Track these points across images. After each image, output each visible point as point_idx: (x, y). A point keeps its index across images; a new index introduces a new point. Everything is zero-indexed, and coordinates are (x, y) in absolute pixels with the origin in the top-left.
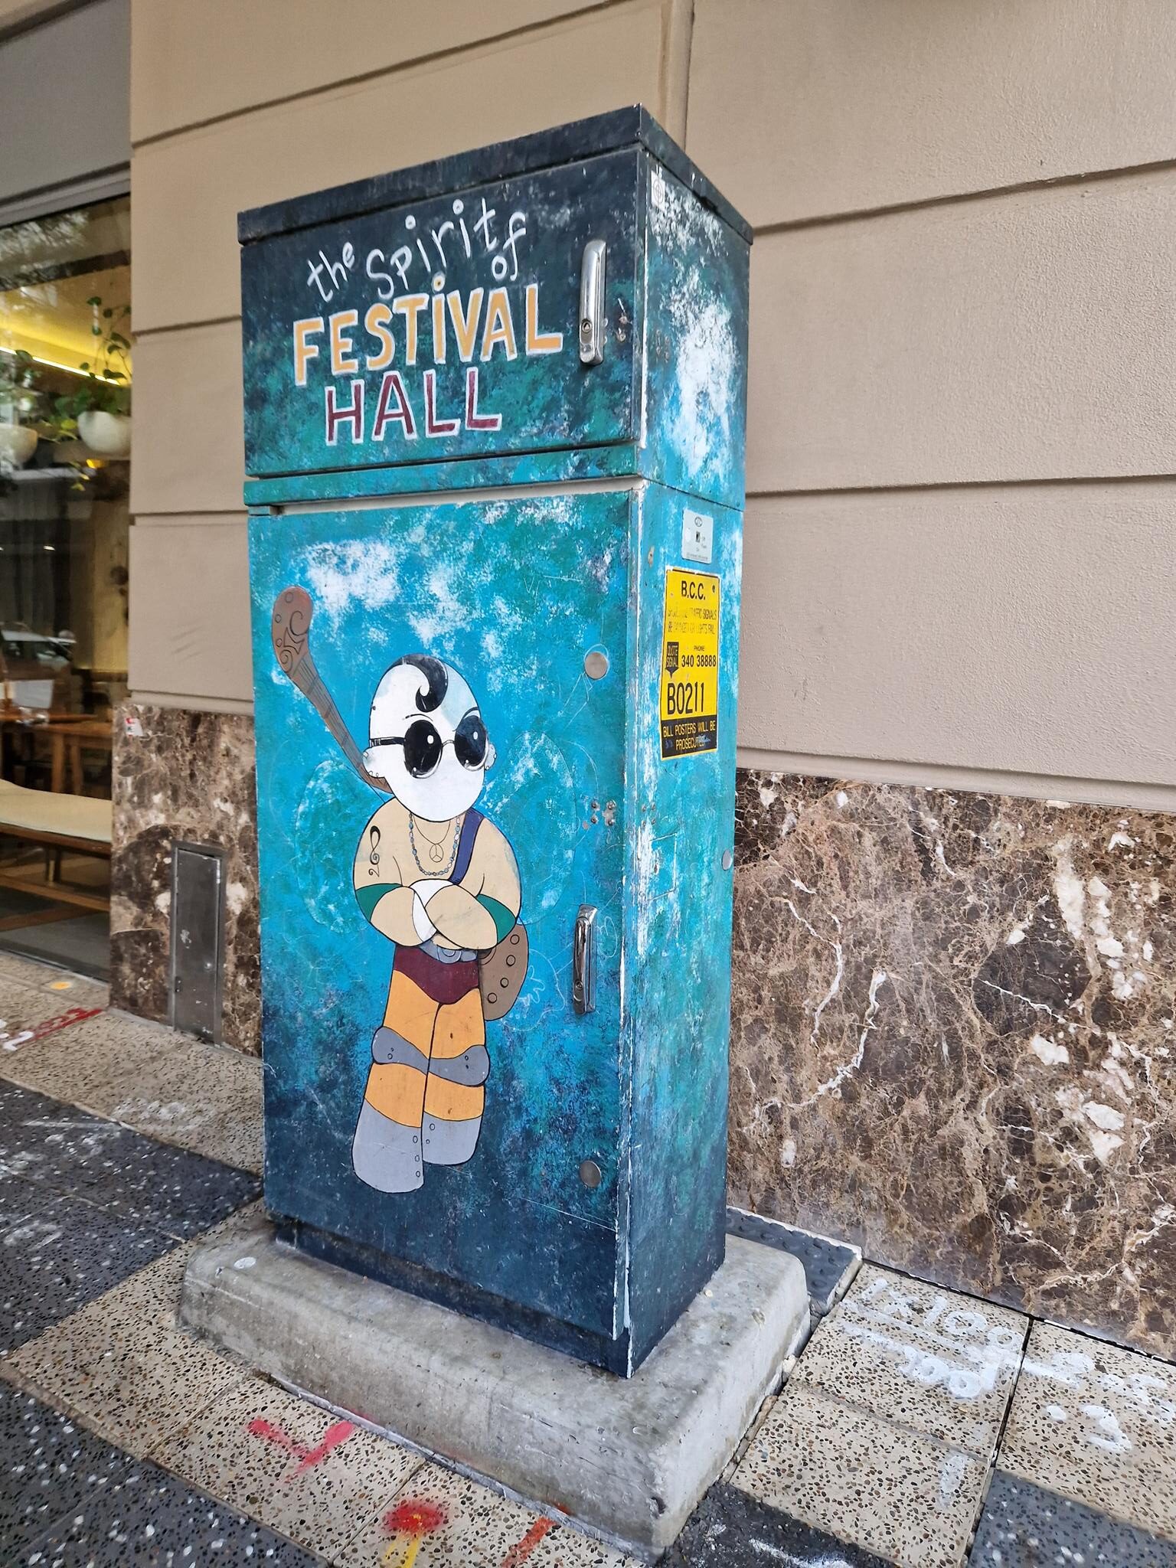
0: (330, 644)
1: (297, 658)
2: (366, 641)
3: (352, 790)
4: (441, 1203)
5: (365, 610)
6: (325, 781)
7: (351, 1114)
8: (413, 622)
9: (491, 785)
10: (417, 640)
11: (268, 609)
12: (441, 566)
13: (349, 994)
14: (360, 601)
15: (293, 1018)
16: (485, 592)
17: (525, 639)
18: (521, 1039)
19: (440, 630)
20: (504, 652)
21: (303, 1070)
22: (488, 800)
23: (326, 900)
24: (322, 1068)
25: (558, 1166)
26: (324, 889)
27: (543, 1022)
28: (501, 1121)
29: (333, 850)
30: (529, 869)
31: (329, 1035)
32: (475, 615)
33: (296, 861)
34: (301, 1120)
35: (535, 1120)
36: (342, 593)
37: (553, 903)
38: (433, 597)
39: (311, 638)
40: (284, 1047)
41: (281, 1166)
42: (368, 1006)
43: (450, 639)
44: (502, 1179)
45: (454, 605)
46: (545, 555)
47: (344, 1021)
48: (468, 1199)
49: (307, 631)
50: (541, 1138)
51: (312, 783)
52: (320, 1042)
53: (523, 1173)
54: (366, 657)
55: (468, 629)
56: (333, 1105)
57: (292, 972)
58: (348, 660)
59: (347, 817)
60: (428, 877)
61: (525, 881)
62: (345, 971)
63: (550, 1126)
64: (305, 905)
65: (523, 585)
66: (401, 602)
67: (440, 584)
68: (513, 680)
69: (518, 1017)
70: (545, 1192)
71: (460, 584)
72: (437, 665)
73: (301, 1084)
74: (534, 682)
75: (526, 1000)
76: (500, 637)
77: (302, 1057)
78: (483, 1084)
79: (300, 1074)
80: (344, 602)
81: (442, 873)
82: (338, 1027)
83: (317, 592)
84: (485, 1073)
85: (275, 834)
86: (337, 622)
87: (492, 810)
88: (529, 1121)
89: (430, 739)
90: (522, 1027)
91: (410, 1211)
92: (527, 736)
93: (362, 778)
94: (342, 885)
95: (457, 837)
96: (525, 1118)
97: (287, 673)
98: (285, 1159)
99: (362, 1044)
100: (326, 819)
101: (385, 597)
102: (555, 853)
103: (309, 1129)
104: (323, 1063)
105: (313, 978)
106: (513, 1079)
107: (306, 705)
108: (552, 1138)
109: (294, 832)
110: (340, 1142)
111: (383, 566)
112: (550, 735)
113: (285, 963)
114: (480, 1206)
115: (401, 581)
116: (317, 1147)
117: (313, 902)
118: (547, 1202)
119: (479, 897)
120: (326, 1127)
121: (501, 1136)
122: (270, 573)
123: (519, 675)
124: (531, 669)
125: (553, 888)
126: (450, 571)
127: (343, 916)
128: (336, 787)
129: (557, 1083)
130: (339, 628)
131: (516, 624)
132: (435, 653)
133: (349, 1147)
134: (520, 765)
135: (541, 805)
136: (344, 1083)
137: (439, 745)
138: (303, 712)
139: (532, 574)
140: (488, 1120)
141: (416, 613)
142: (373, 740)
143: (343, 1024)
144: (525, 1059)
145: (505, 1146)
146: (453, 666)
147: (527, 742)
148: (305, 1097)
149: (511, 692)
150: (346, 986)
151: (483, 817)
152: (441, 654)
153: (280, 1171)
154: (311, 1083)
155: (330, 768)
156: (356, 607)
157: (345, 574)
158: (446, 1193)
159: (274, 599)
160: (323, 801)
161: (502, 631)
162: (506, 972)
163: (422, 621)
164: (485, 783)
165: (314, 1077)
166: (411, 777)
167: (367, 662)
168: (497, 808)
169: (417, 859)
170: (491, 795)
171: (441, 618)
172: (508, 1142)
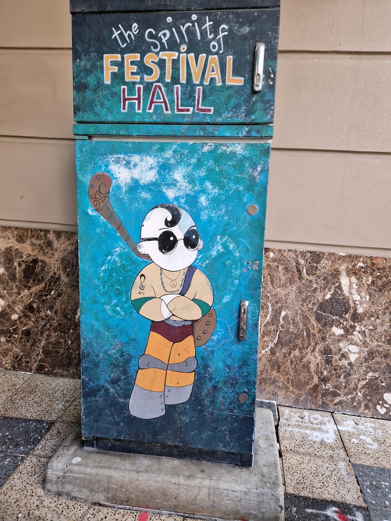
0: (121, 198)
1: (102, 204)
2: (140, 198)
3: (131, 260)
4: (174, 419)
5: (140, 185)
6: (117, 256)
7: (128, 391)
8: (164, 190)
9: (201, 256)
10: (166, 198)
11: (87, 182)
12: (180, 168)
13: (127, 343)
14: (137, 180)
15: (98, 356)
16: (201, 179)
17: (219, 199)
18: (212, 352)
19: (178, 194)
20: (209, 204)
21: (102, 376)
22: (199, 262)
23: (116, 305)
24: (112, 375)
25: (228, 397)
26: (114, 301)
27: (223, 345)
28: (202, 384)
29: (120, 285)
30: (217, 288)
31: (116, 360)
32: (196, 188)
33: (100, 290)
34: (101, 397)
35: (218, 382)
36: (128, 177)
37: (228, 300)
38: (175, 180)
39: (110, 195)
40: (93, 368)
41: (91, 417)
42: (137, 347)
43: (183, 198)
44: (203, 406)
45: (186, 184)
46: (230, 166)
47: (124, 354)
48: (187, 416)
49: (108, 192)
50: (221, 388)
51: (109, 257)
52: (111, 364)
53: (212, 402)
54: (139, 204)
55: (192, 194)
56: (118, 388)
57: (96, 337)
58: (130, 205)
59: (128, 271)
60: (169, 293)
61: (215, 292)
62: (125, 334)
63: (225, 383)
64: (104, 308)
65: (220, 178)
66: (159, 182)
67: (179, 175)
68: (214, 215)
69: (211, 344)
70: (223, 407)
71: (189, 176)
72: (176, 208)
73: (102, 382)
74: (223, 216)
75: (215, 338)
76: (208, 198)
77: (102, 371)
78: (194, 371)
79: (101, 378)
80: (129, 180)
81: (176, 291)
82: (121, 357)
83: (114, 176)
84: (195, 367)
85: (89, 280)
86: (124, 189)
87: (201, 266)
88: (215, 382)
89: (172, 238)
90: (213, 348)
91: (159, 424)
92: (219, 237)
93: (137, 255)
94: (124, 299)
95: (184, 277)
96: (213, 381)
97: (97, 210)
98: (93, 414)
99: (134, 362)
100: (117, 272)
101: (150, 180)
102: (230, 281)
103: (106, 400)
104: (113, 372)
105: (108, 338)
106: (208, 367)
107: (107, 224)
108: (226, 387)
109: (99, 278)
110: (122, 403)
111: (150, 166)
112: (230, 236)
113: (93, 333)
114: (193, 417)
115: (159, 173)
116: (111, 406)
117: (108, 307)
118: (224, 411)
119: (194, 300)
120: (115, 398)
121: (202, 390)
122: (88, 166)
123: (216, 213)
124: (222, 211)
125: (228, 294)
126: (184, 170)
127: (124, 311)
128: (123, 259)
129: (228, 367)
130: (126, 191)
131: (216, 193)
132: (175, 203)
133: (128, 404)
134: (215, 248)
135: (224, 264)
136: (125, 379)
137: (176, 241)
138: (105, 227)
139: (224, 173)
140: (196, 385)
141: (166, 187)
142: (142, 239)
143: (124, 356)
144: (214, 359)
145: (205, 392)
146: (184, 208)
147: (219, 239)
148: (103, 387)
149: (212, 220)
150: (125, 339)
151: (196, 269)
152: (178, 204)
153: (90, 419)
154: (106, 381)
155: (119, 251)
156: (135, 183)
157: (129, 168)
158: (177, 415)
159: (90, 177)
160: (115, 264)
161: (209, 195)
162: (205, 328)
163: (169, 190)
164: (198, 255)
165: (108, 379)
166: (161, 254)
167: (140, 206)
168: (203, 265)
169: (163, 286)
170: (201, 260)
171: (179, 189)
172: (206, 391)
